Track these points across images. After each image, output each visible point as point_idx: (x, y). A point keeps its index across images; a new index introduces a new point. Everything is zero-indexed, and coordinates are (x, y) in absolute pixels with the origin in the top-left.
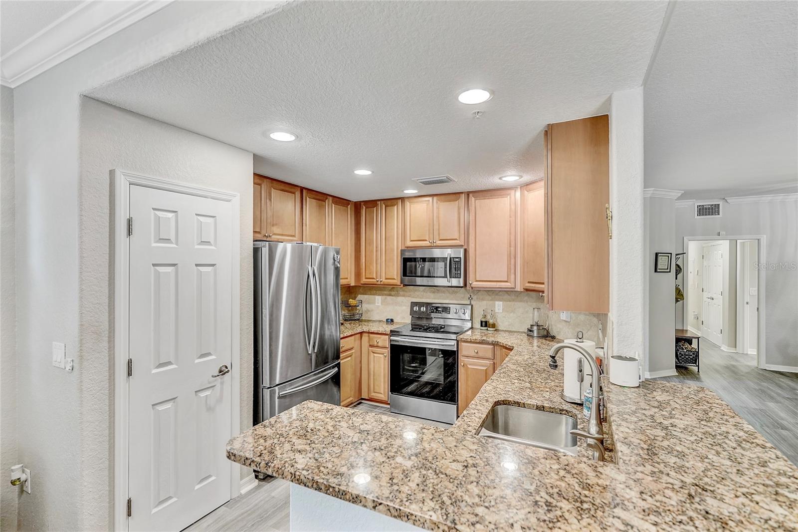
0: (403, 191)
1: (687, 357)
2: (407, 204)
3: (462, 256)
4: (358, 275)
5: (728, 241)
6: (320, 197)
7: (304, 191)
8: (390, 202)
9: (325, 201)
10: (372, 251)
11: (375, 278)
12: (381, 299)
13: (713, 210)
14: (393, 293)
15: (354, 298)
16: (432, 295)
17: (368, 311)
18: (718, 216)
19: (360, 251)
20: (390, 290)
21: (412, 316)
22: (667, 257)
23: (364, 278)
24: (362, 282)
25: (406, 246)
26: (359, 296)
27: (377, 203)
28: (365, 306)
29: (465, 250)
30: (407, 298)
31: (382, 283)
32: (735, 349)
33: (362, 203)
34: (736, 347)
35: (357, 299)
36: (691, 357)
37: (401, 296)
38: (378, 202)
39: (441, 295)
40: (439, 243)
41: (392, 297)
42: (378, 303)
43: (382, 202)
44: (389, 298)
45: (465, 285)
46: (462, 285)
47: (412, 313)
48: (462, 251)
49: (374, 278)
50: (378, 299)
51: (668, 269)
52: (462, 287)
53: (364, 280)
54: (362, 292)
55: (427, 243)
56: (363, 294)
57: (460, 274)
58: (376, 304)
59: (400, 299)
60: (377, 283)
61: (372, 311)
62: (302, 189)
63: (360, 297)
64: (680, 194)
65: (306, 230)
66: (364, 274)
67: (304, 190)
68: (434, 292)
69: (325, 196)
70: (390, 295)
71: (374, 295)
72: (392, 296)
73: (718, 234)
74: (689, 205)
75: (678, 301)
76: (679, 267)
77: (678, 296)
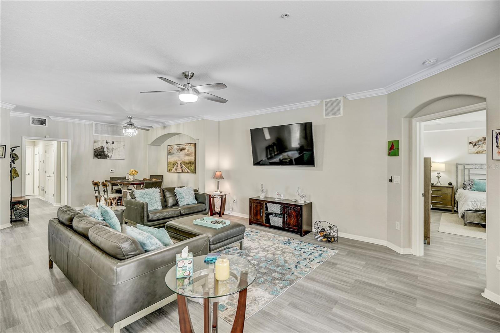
1: (21, 213)
5: (56, 142)
13: (41, 122)
18: (45, 126)
22: (2, 148)
32: (60, 204)
34: (60, 203)
36: (24, 213)
51: (3, 156)
64: (13, 107)
73: (45, 137)
74: (27, 116)
75: (14, 178)
76: (15, 155)
77: (13, 174)
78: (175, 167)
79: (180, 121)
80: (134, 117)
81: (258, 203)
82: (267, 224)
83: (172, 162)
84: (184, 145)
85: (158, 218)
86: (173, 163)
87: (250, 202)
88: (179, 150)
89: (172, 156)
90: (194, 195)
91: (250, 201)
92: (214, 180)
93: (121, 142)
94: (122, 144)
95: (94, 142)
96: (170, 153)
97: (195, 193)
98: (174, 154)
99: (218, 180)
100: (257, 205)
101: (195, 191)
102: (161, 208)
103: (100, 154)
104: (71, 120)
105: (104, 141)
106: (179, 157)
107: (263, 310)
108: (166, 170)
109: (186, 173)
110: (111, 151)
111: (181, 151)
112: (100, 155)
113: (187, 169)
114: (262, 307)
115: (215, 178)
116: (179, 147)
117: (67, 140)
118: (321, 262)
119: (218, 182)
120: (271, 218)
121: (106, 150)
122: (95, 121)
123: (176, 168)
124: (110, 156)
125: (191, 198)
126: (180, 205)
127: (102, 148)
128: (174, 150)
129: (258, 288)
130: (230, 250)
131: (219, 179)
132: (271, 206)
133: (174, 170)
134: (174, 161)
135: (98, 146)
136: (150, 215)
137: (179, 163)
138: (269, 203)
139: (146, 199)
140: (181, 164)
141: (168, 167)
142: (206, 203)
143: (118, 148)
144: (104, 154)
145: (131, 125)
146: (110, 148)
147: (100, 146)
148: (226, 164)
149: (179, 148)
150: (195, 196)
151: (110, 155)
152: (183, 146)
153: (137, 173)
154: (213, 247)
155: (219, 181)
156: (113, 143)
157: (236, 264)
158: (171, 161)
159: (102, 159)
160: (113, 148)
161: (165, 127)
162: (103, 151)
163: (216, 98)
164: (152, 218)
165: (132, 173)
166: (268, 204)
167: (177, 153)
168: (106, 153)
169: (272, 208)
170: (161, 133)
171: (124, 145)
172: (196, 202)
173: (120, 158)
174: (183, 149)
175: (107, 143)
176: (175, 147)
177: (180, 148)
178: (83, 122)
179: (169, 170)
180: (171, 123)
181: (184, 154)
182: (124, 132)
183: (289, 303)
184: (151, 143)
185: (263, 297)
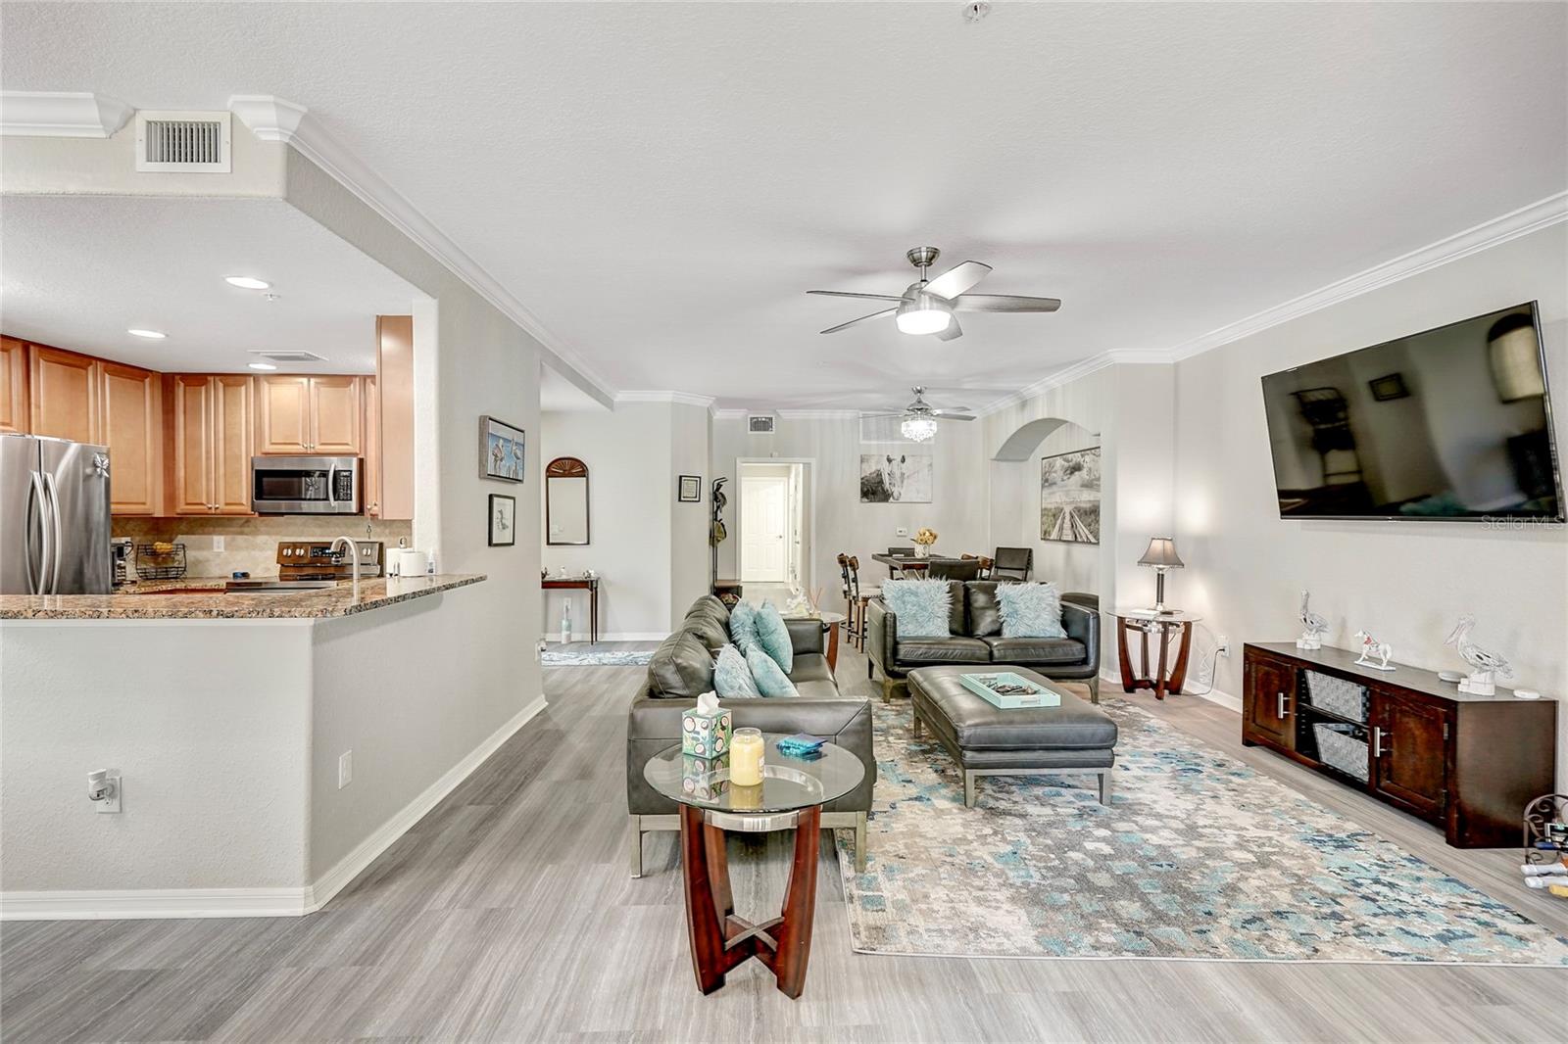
0: (248, 364)
2: (265, 386)
3: (354, 468)
4: (170, 498)
6: (74, 361)
7: (33, 350)
8: (232, 380)
9: (86, 369)
10: (199, 458)
11: (204, 502)
12: (225, 541)
13: (762, 425)
14: (246, 530)
15: (170, 541)
16: (318, 531)
17: (197, 562)
18: (771, 433)
19: (174, 459)
20: (242, 526)
21: (282, 565)
22: (695, 482)
23: (182, 501)
24: (179, 511)
25: (264, 451)
26: (180, 536)
27: (206, 379)
28: (191, 554)
29: (361, 462)
30: (274, 537)
31: (218, 511)
33: (177, 377)
35: (175, 542)
37: (262, 534)
38: (209, 378)
39: (333, 529)
40: (320, 448)
41: (246, 537)
42: (218, 548)
43: (217, 378)
44: (240, 538)
45: (361, 510)
46: (354, 511)
47: (281, 558)
48: (355, 462)
49: (202, 504)
50: (219, 541)
51: (696, 497)
52: (355, 514)
53: (182, 508)
54: (184, 529)
55: (299, 449)
56: (187, 533)
57: (351, 495)
58: (216, 550)
59: (261, 539)
60: (210, 512)
61: (208, 561)
62: (26, 346)
63: (180, 539)
64: (711, 402)
65: (39, 415)
66: (182, 496)
67: (32, 348)
68: (320, 526)
69: (86, 360)
70: (242, 533)
71: (210, 534)
72: (247, 534)
73: (771, 456)
74: (741, 416)
75: (719, 541)
76: (723, 495)
77: (718, 534)
78: (1059, 522)
79: (1055, 380)
80: (931, 389)
81: (1270, 664)
82: (1305, 752)
83: (1051, 509)
84: (1079, 454)
85: (921, 659)
86: (1053, 511)
87: (1246, 657)
88: (1068, 472)
89: (1051, 491)
90: (1060, 613)
91: (1245, 654)
92: (1145, 568)
93: (921, 456)
94: (926, 461)
95: (862, 462)
96: (1047, 481)
97: (1063, 606)
98: (1055, 483)
99: (1160, 569)
100: (1267, 674)
101: (1063, 600)
102: (947, 635)
103: (874, 490)
104: (815, 415)
105: (881, 456)
106: (1067, 493)
107: (969, 964)
108: (1039, 535)
109: (1083, 542)
110: (899, 484)
111: (1072, 473)
112: (874, 493)
113: (1087, 532)
114: (971, 954)
115: (1146, 561)
116: (1068, 461)
117: (806, 460)
118: (1413, 957)
119: (1161, 578)
120: (1323, 734)
121: (886, 479)
122: (861, 410)
123: (1061, 529)
124: (895, 494)
125: (1046, 619)
126: (1005, 637)
127: (879, 474)
128: (1055, 472)
129: (1022, 912)
130: (1063, 791)
131: (1161, 566)
132: (1324, 684)
133: (1054, 535)
134: (1056, 506)
135: (870, 469)
136: (900, 647)
137: (1067, 510)
138: (1313, 670)
139: (909, 606)
140: (1071, 513)
141: (1042, 523)
142: (1088, 639)
143: (914, 473)
144: (883, 489)
145: (921, 410)
146: (897, 474)
147: (874, 469)
148: (1197, 513)
149: (1066, 464)
150: (1063, 616)
151: (896, 490)
152: (1077, 458)
153: (935, 537)
154: (973, 757)
155: (1161, 572)
156: (903, 460)
157: (1034, 834)
158: (1049, 506)
159: (879, 501)
160: (903, 474)
161: (1024, 404)
162: (881, 482)
163: (1016, 301)
164: (905, 656)
165: (922, 537)
166: (1310, 674)
167: (1063, 480)
168: (887, 486)
169: (1324, 693)
170: (1014, 423)
171: (931, 465)
172: (1063, 634)
173: (921, 498)
174: (1077, 468)
175: (889, 460)
176: (1059, 462)
177: (1071, 464)
178: (838, 415)
179: (1045, 534)
180: (1035, 388)
181: (1080, 483)
182: (903, 429)
183: (1068, 990)
184: (998, 455)
185: (1007, 936)
